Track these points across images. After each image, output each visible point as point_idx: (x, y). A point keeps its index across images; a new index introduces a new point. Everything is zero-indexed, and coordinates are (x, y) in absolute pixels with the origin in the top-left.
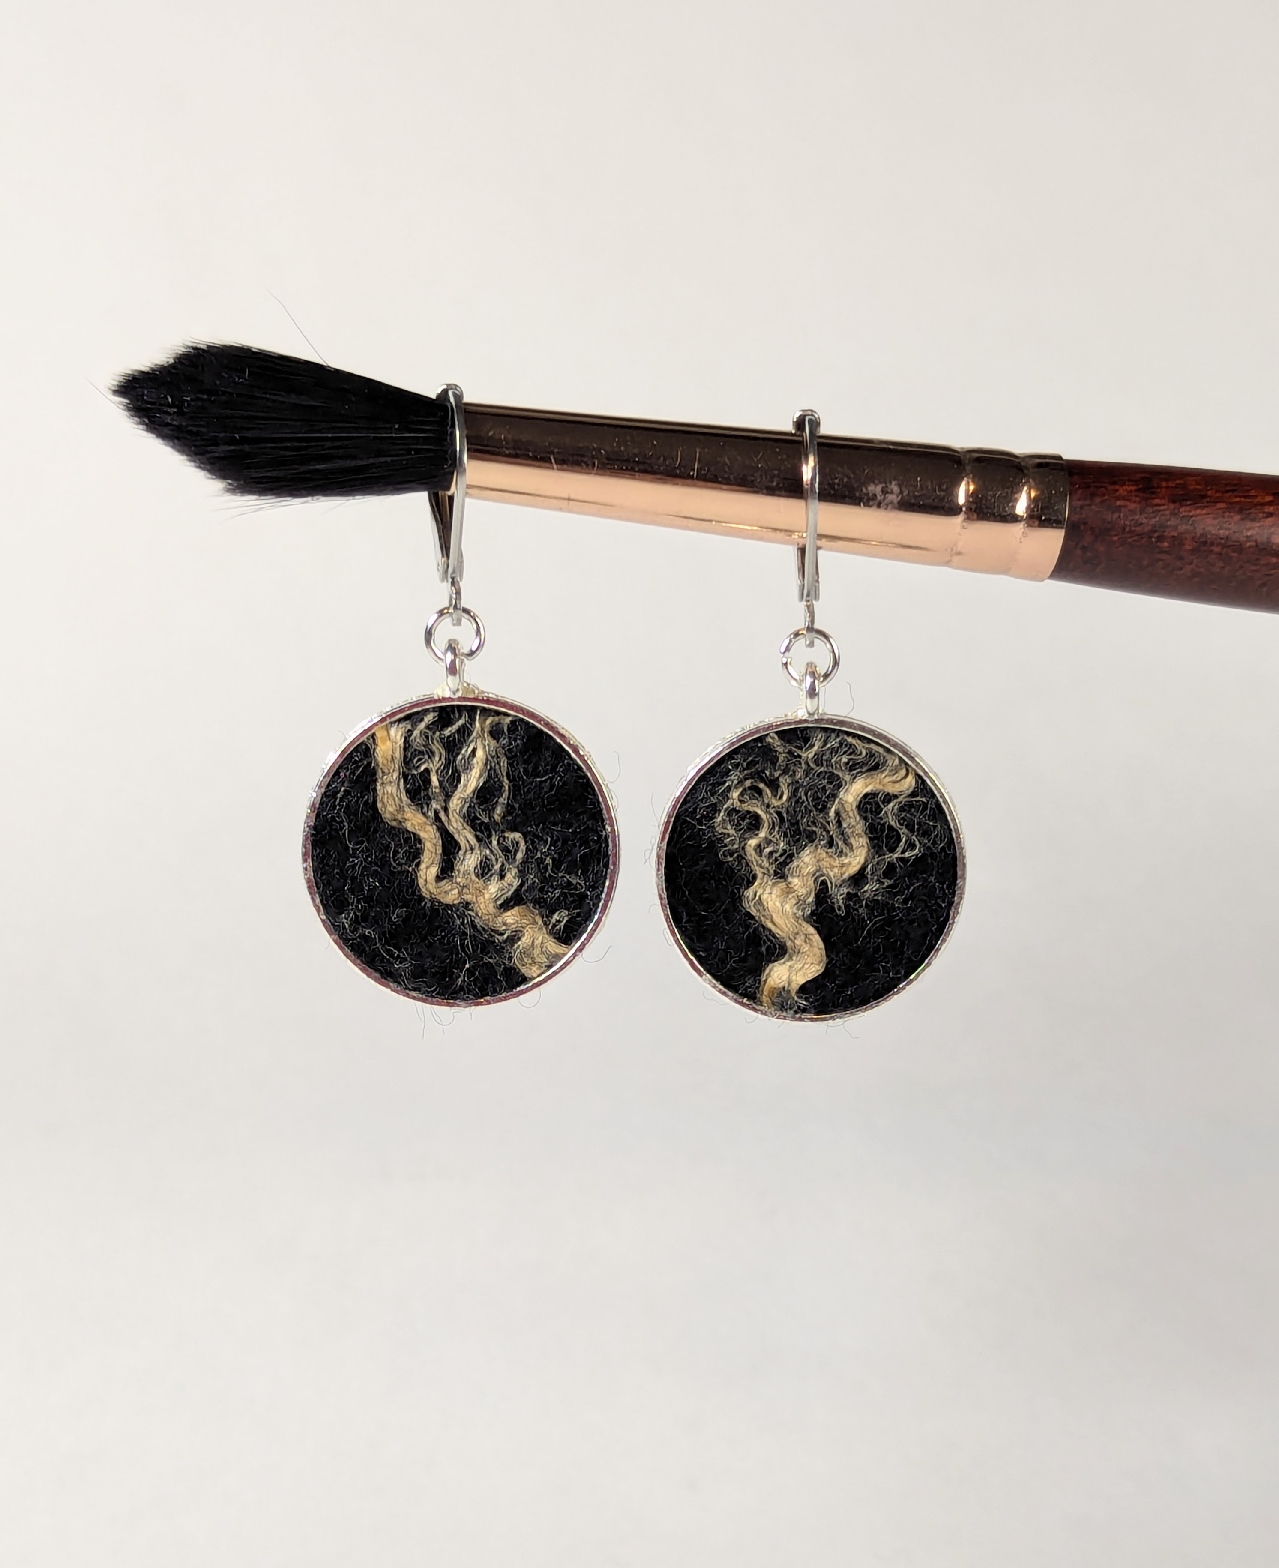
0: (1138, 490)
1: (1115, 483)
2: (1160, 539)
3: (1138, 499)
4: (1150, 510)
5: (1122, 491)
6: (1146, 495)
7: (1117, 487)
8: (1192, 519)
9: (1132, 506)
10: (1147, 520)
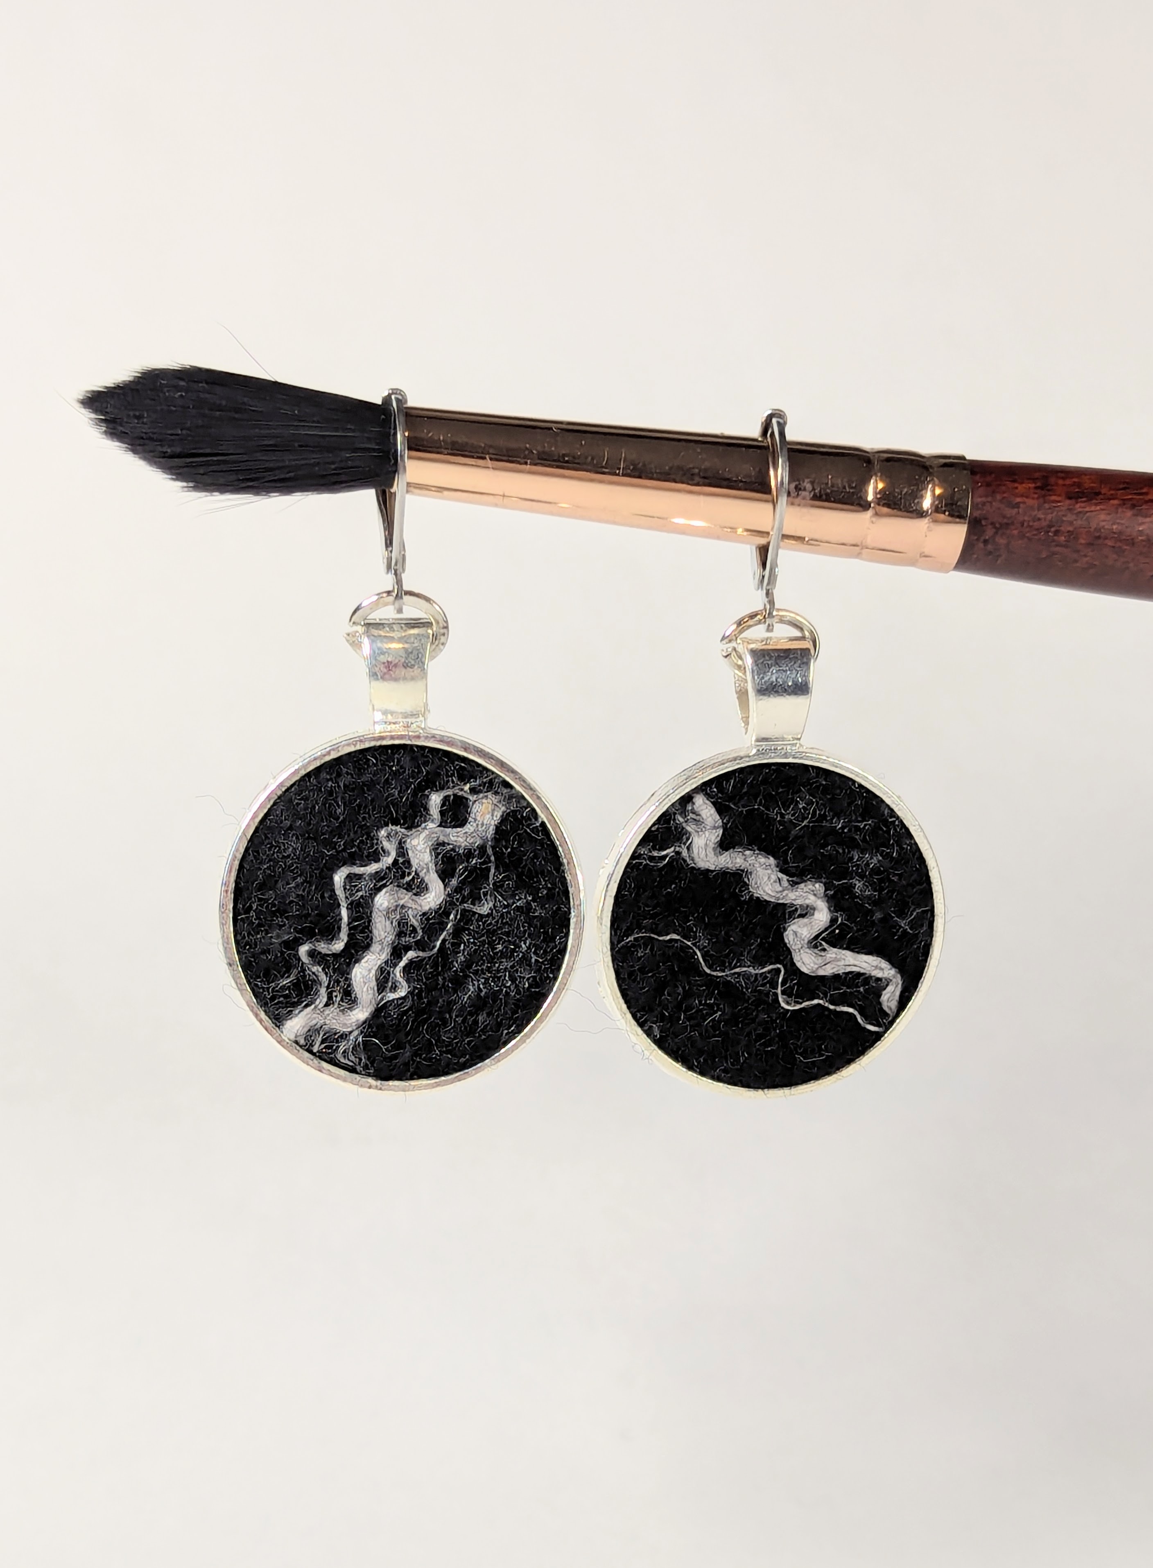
0: (1036, 488)
1: (1014, 481)
2: (1057, 533)
3: (1036, 496)
4: (1047, 506)
5: (1021, 488)
6: (1043, 492)
7: (1016, 485)
8: (1088, 514)
9: (1030, 502)
10: (1046, 516)
